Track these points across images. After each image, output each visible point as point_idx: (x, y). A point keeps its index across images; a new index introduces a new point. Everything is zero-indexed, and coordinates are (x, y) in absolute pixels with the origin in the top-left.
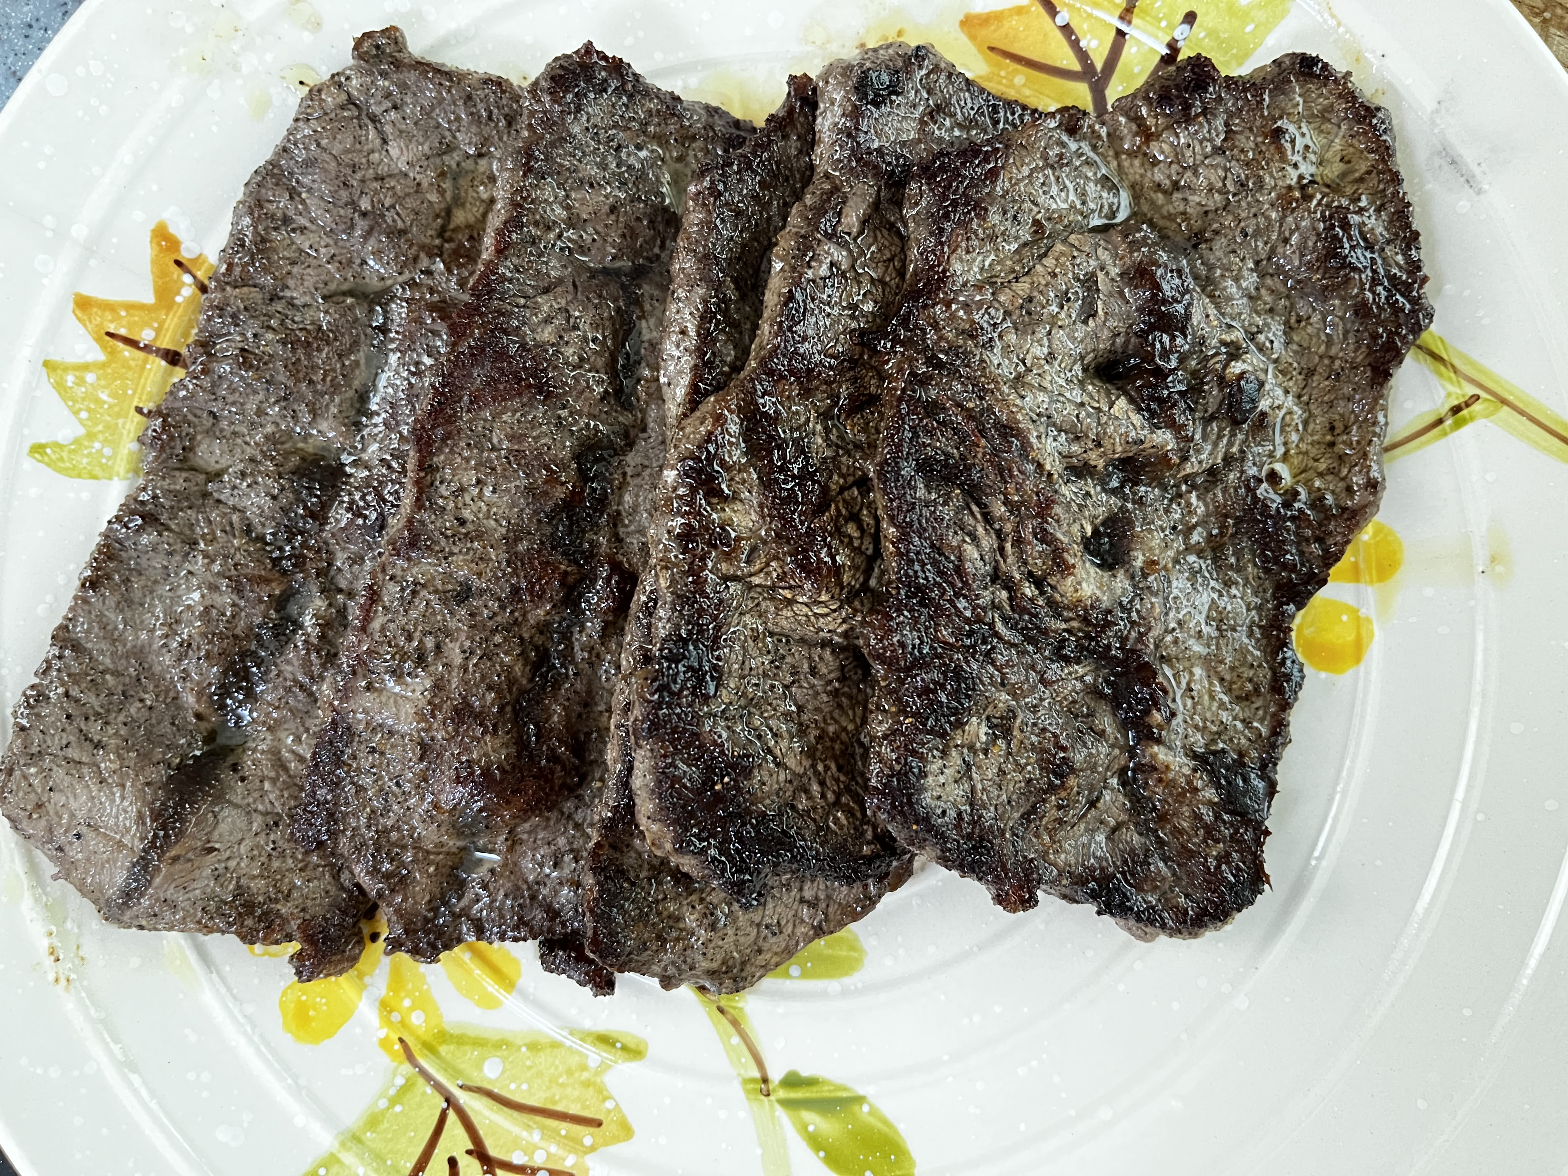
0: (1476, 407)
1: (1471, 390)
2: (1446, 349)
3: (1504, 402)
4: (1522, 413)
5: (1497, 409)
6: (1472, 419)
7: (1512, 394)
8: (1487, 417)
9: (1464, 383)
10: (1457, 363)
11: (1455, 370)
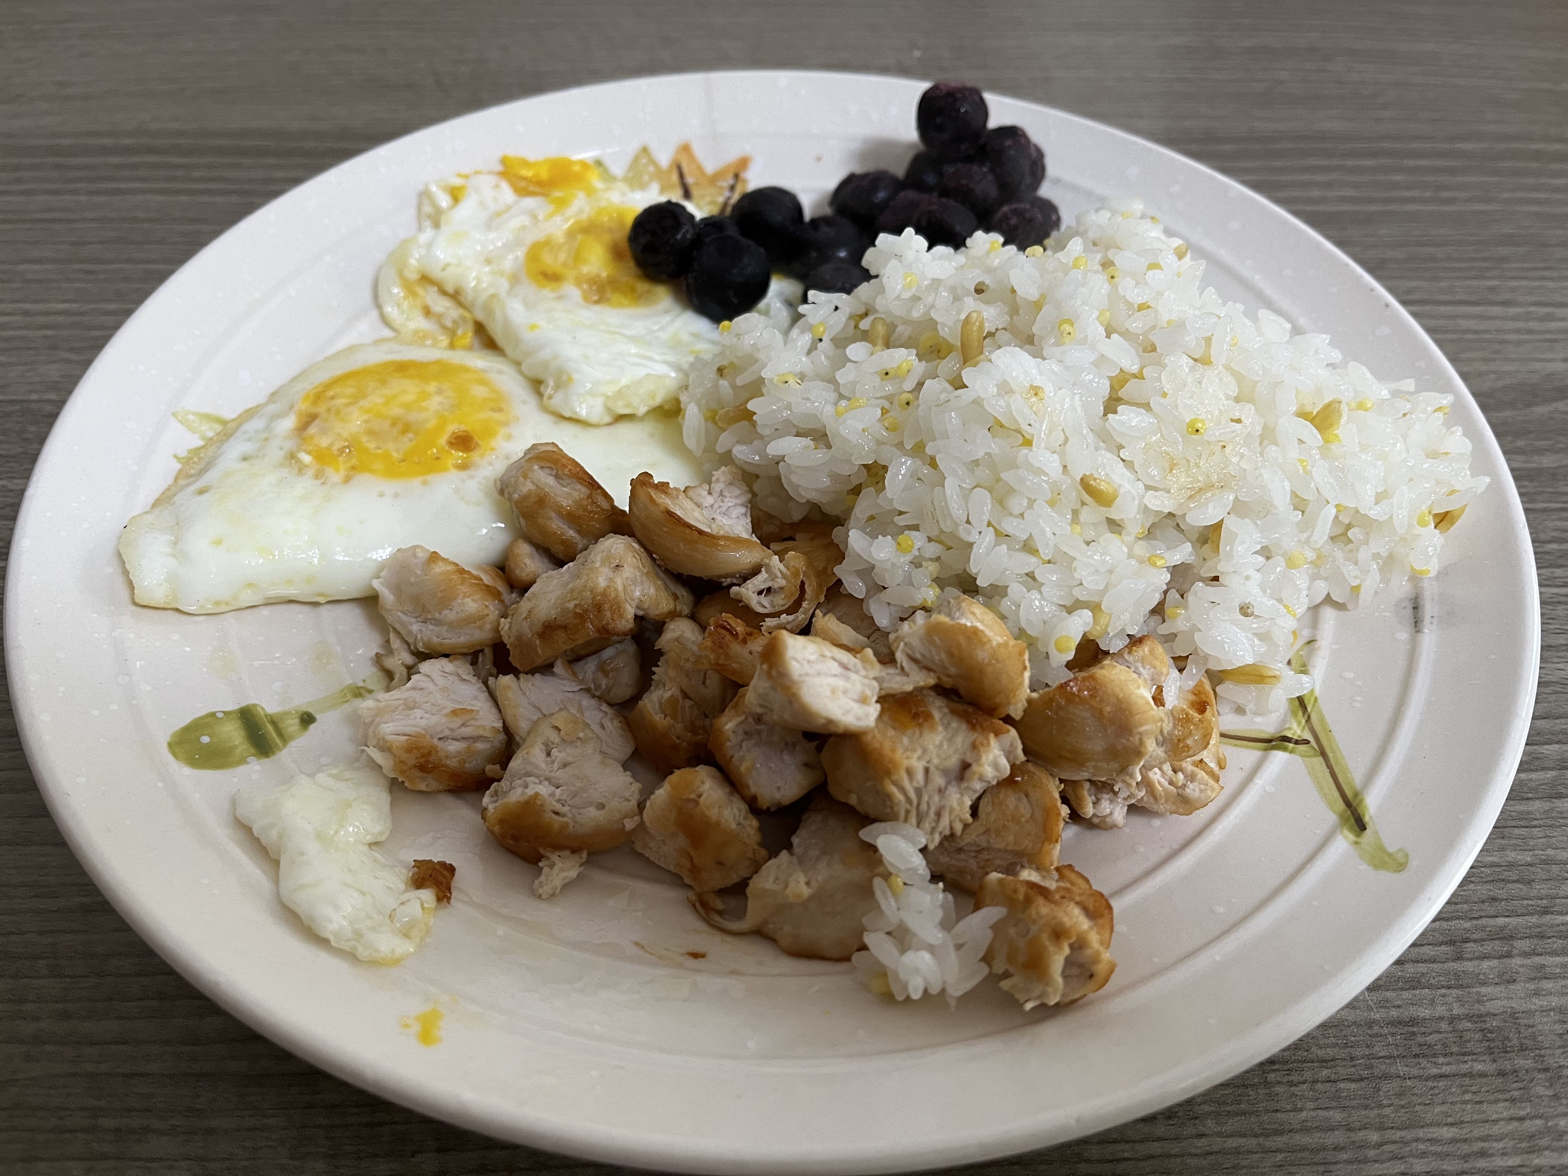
0: (1302, 748)
1: (1307, 736)
2: (1314, 706)
3: (1323, 754)
4: (1329, 766)
5: (1314, 756)
6: (1291, 752)
7: (1333, 752)
8: (1303, 756)
9: (1307, 729)
10: (1314, 718)
11: (1308, 720)
